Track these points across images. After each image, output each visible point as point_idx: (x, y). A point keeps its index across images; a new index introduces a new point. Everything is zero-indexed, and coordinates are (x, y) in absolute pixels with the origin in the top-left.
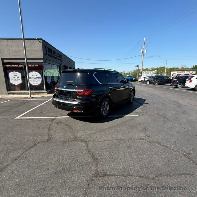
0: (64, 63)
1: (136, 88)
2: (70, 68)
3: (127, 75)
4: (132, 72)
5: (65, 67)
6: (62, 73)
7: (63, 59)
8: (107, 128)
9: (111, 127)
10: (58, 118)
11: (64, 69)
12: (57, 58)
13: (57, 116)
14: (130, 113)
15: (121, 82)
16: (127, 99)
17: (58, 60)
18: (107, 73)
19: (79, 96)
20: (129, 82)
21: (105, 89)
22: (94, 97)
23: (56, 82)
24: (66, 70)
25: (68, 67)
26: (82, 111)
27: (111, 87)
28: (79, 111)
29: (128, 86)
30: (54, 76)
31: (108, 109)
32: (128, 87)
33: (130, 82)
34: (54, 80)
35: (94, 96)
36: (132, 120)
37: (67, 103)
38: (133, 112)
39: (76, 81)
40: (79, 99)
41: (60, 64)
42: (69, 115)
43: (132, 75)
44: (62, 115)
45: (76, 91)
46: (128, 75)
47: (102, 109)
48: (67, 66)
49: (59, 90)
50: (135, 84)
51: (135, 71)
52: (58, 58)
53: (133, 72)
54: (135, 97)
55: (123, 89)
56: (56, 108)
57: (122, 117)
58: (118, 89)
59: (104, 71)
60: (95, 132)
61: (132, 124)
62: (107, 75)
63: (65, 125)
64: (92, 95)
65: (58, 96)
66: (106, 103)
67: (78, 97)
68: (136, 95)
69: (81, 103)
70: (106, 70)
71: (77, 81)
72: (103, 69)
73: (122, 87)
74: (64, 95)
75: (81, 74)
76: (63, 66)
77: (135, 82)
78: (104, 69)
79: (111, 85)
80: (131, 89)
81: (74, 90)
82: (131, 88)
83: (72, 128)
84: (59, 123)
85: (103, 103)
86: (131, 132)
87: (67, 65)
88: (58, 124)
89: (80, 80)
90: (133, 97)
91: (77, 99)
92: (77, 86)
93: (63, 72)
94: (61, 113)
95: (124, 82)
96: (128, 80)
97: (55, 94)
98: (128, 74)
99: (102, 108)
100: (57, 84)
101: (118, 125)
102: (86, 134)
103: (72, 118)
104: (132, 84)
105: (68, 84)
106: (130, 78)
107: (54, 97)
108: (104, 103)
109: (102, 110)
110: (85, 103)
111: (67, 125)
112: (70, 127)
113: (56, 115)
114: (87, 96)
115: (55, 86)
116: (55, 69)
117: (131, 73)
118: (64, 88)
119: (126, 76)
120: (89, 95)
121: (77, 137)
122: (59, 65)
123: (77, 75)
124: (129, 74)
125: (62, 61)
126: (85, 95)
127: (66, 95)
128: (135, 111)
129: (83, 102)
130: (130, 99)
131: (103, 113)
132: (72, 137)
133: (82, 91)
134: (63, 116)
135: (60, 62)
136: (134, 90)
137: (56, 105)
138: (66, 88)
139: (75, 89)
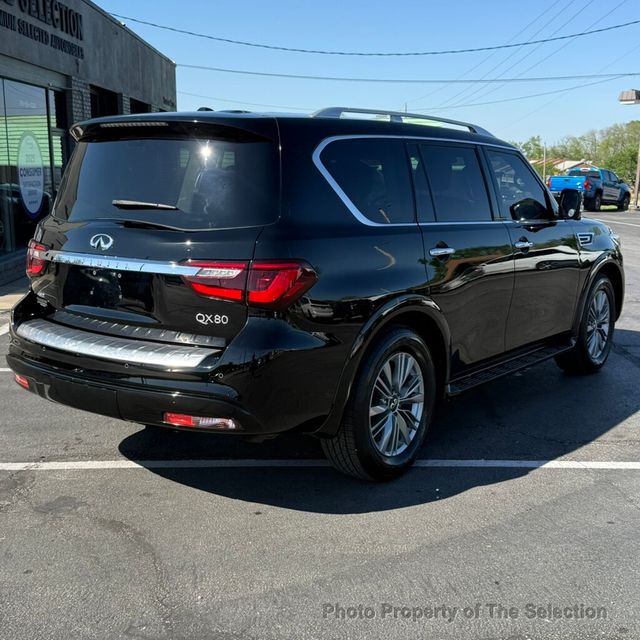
0: (98, 71)
1: (626, 262)
2: (139, 106)
3: (560, 167)
4: (594, 143)
5: (105, 101)
6: (87, 138)
7: (87, 44)
8: (412, 555)
9: (442, 545)
10: (52, 471)
11: (94, 115)
12: (42, 37)
13: (43, 459)
14: (586, 442)
15: (515, 216)
16: (561, 339)
17: (48, 48)
18: (418, 149)
19: (212, 310)
20: (576, 217)
21: (393, 261)
22: (321, 320)
23: (33, 208)
24: (108, 121)
25: (126, 104)
26: (231, 424)
27: (441, 252)
28: (205, 422)
29: (572, 243)
30: (22, 162)
31: (417, 411)
32: (565, 253)
33: (587, 217)
34: (17, 193)
35: (315, 312)
36: (600, 499)
37: (122, 363)
38: (608, 436)
39: (184, 203)
40: (210, 331)
41: (68, 78)
42: (129, 449)
43: (596, 160)
44: (81, 449)
45: (188, 271)
46: (567, 165)
47: (373, 412)
48: (117, 91)
49: (58, 264)
50: (617, 229)
51: (615, 137)
52: (49, 29)
53: (608, 144)
54: (618, 325)
55: (530, 263)
56: (36, 398)
57: (524, 471)
58: (489, 268)
59: (395, 127)
60: (320, 582)
61: (601, 522)
62: (415, 163)
63: (102, 522)
64: (307, 307)
65: (50, 309)
66: (408, 364)
67: (203, 319)
68: (625, 308)
69: (225, 361)
70: (406, 121)
71: (197, 201)
72: (387, 119)
73: (526, 253)
74: (94, 302)
75: (221, 152)
76: (87, 93)
77: (617, 218)
78: (393, 115)
79: (442, 235)
80: (589, 264)
81: (172, 268)
82: (592, 256)
83: (150, 550)
84: (57, 506)
85: (384, 362)
86: (592, 584)
87: (114, 86)
88: (49, 516)
89: (218, 198)
90: (605, 328)
91: (194, 329)
92: (194, 236)
93: (95, 134)
94: (71, 434)
95: (540, 214)
96: (569, 197)
97: (32, 297)
98: (564, 156)
99: (376, 402)
100: (48, 223)
101: (494, 529)
102: (258, 589)
103: (155, 470)
104: (597, 231)
105: (128, 225)
106: (578, 184)
107: (22, 314)
108: (387, 367)
109: (376, 418)
110: (253, 365)
111: (116, 526)
112: (140, 542)
113: (35, 453)
114: (270, 315)
115: (30, 234)
116: (27, 112)
117: (586, 147)
118: (98, 252)
119: (550, 169)
120: (284, 306)
121: (190, 615)
122: (57, 83)
123: (194, 155)
124: (576, 154)
125: (78, 52)
126: (253, 305)
127: (112, 306)
128: (620, 428)
129: (235, 357)
130: (583, 337)
131: (379, 438)
132: (150, 612)
133: (234, 273)
134: (83, 457)
135: (64, 60)
136: (612, 272)
137: (39, 376)
138: (110, 253)
139: (182, 262)
